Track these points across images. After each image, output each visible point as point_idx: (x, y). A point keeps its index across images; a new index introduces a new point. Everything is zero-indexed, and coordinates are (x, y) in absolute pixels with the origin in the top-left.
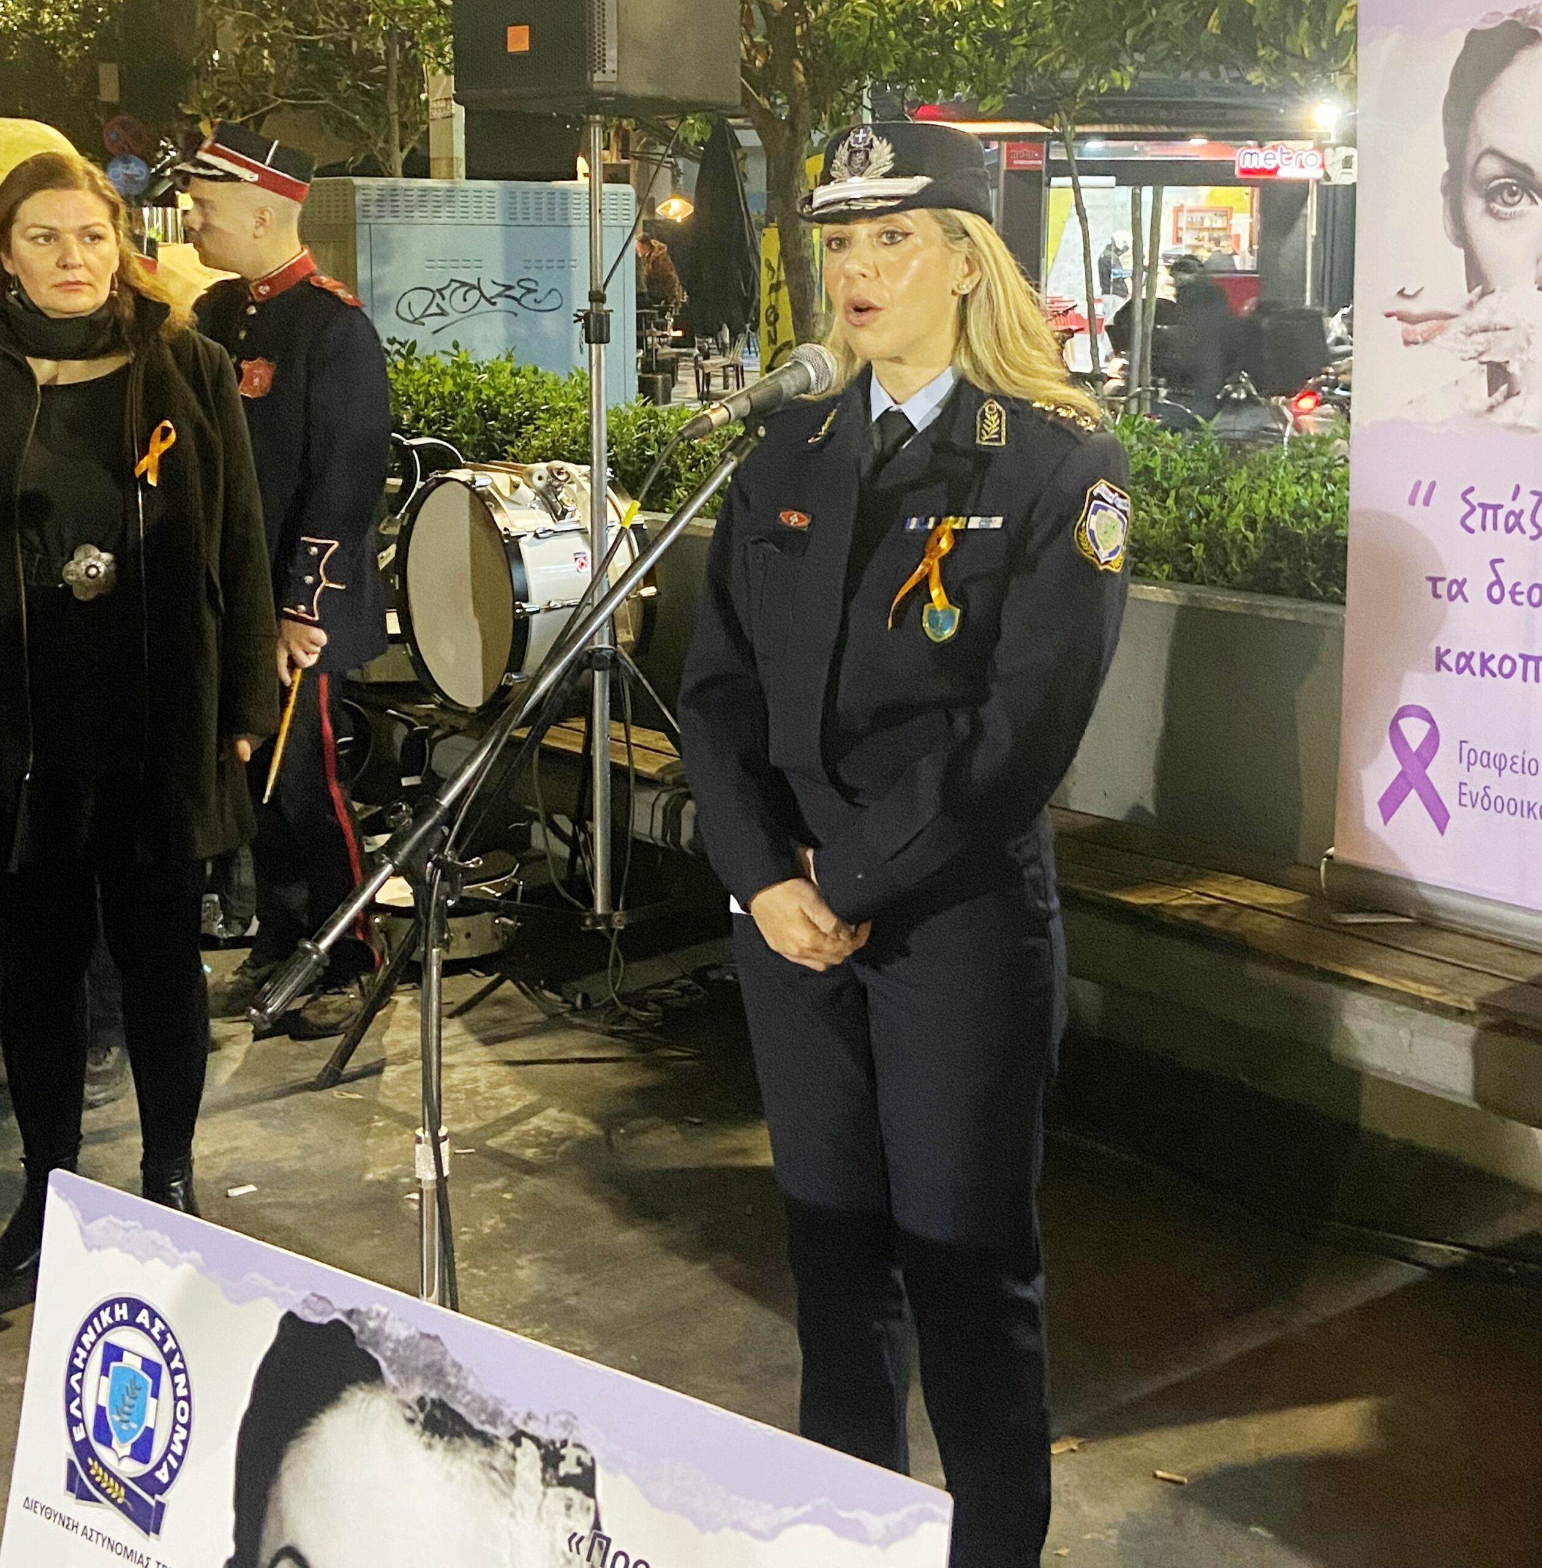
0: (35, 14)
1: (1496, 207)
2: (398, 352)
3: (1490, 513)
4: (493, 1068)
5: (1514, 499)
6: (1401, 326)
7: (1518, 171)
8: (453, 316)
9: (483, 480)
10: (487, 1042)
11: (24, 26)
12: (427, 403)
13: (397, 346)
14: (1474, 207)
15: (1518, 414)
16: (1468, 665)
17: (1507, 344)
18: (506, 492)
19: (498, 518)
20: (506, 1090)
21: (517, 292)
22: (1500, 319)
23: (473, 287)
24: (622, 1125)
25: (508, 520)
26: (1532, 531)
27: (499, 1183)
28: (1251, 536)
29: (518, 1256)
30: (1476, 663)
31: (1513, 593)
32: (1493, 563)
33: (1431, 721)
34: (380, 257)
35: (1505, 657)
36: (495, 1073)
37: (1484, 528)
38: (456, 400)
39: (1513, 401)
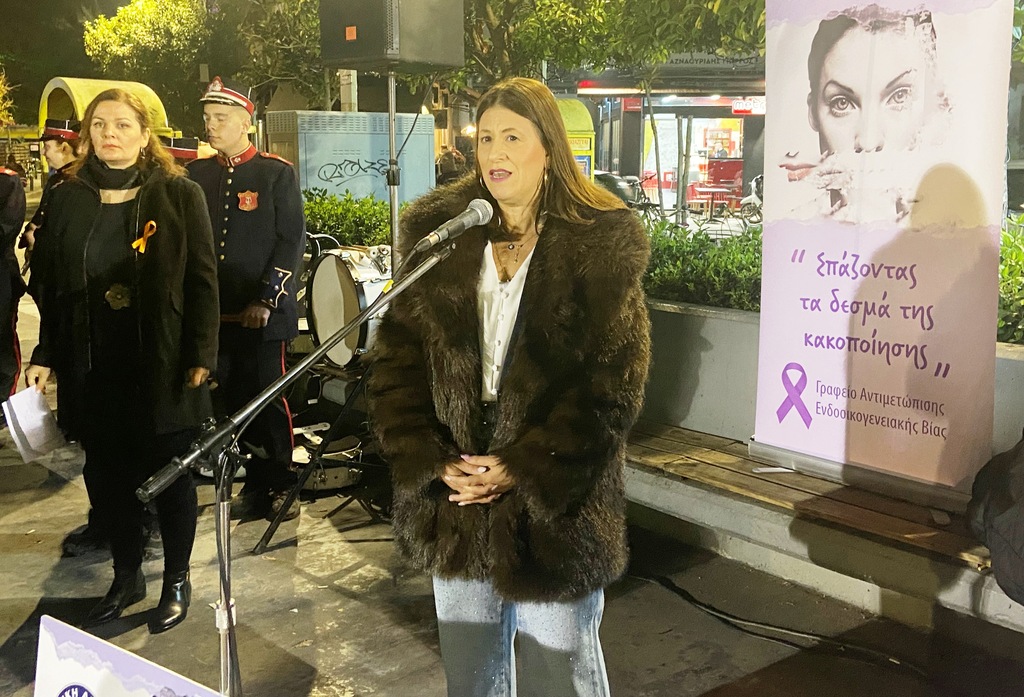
0: (169, 41)
1: (835, 110)
2: (318, 194)
3: (832, 266)
4: (342, 544)
5: (844, 258)
6: (788, 171)
7: (845, 91)
8: (346, 178)
9: (346, 254)
10: (341, 531)
11: (163, 47)
12: (329, 218)
13: (317, 192)
14: (824, 110)
15: (846, 216)
16: (821, 343)
17: (840, 180)
18: (357, 261)
19: (352, 273)
20: (347, 555)
21: (377, 166)
22: (837, 168)
23: (355, 164)
24: (402, 573)
25: (358, 274)
26: (853, 275)
27: (337, 604)
28: (717, 279)
29: (343, 641)
30: (825, 342)
31: (843, 306)
32: (833, 291)
33: (801, 369)
34: (311, 149)
35: (840, 338)
36: (343, 547)
37: (829, 273)
38: (344, 216)
39: (843, 209)
